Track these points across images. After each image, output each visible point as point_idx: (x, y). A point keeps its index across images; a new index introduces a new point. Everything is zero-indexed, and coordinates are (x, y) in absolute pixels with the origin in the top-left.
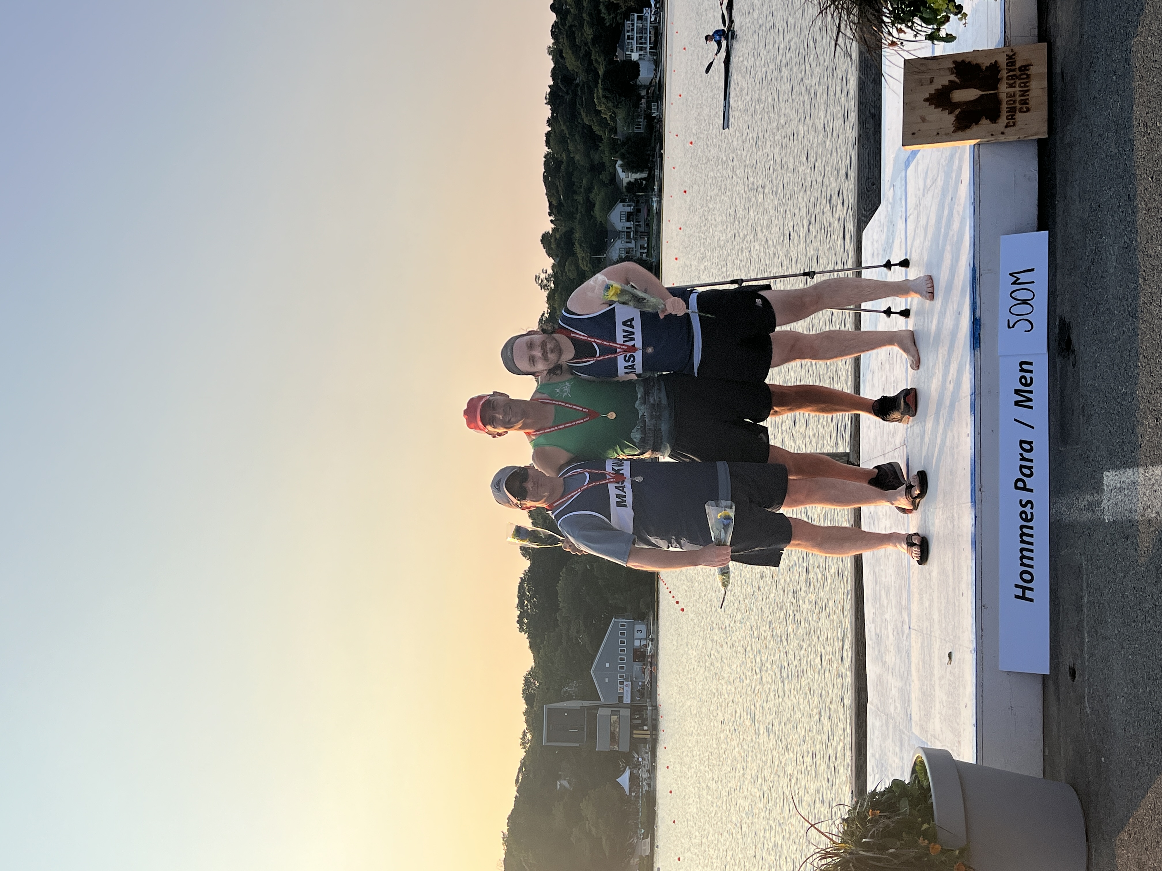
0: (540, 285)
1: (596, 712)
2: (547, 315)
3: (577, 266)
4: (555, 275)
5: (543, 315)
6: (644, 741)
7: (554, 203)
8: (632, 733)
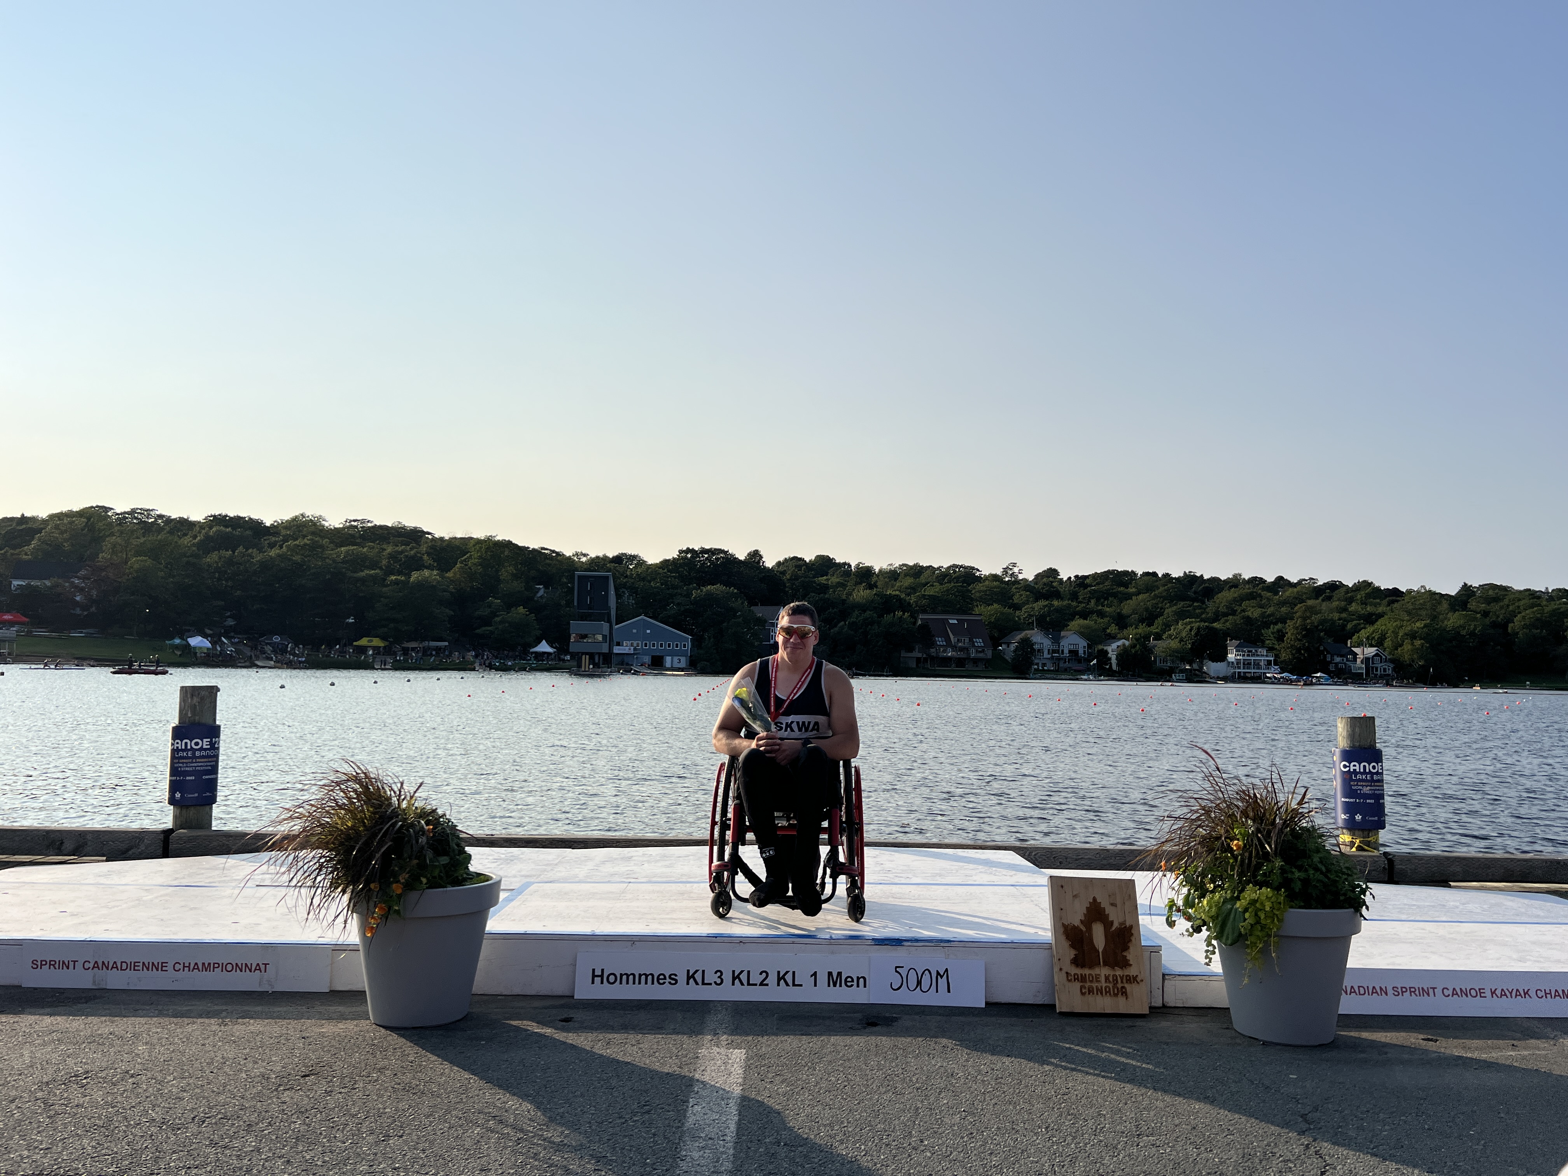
0: (1007, 567)
1: (606, 620)
2: (978, 574)
3: (1027, 602)
4: (1017, 582)
5: (978, 570)
6: (579, 666)
7: (1088, 581)
8: (586, 654)
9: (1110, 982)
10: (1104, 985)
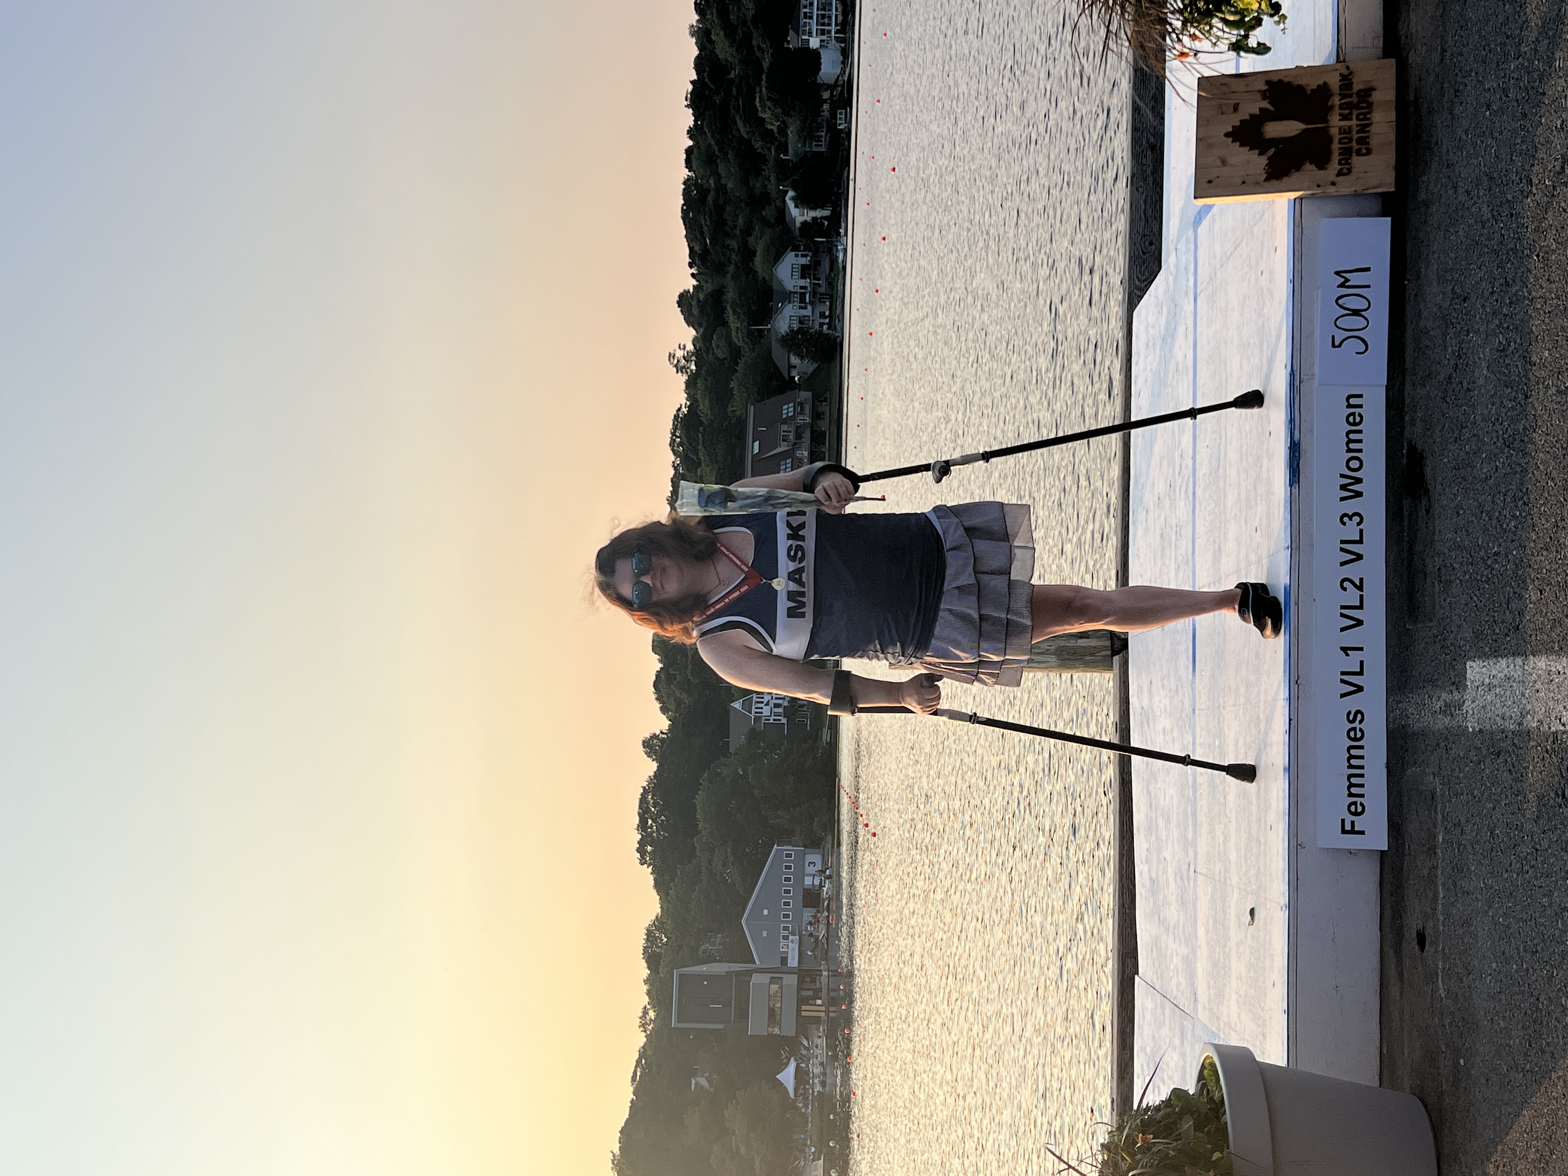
9: (1351, 114)
10: (1354, 122)
